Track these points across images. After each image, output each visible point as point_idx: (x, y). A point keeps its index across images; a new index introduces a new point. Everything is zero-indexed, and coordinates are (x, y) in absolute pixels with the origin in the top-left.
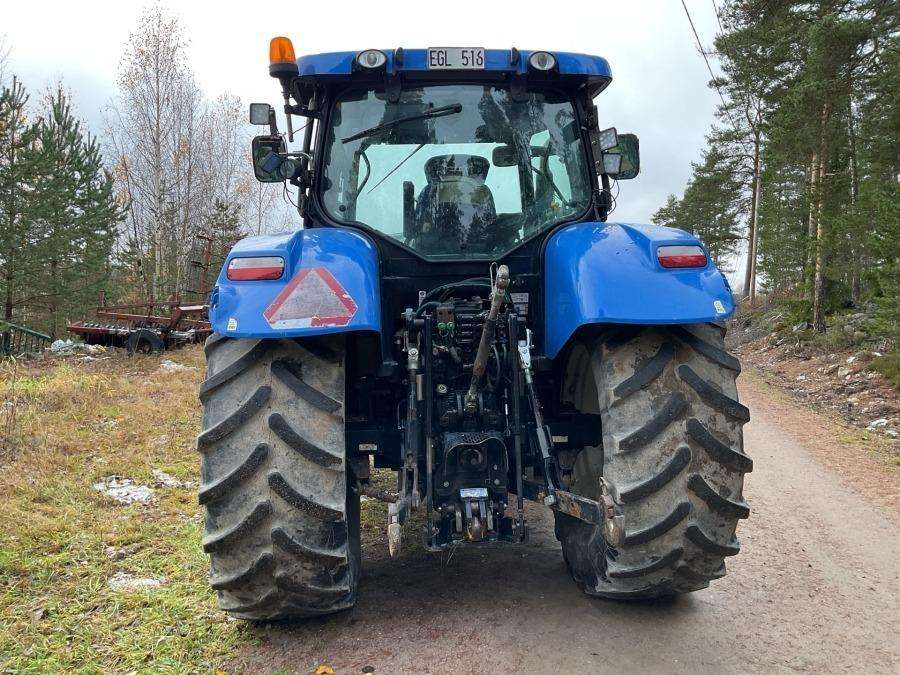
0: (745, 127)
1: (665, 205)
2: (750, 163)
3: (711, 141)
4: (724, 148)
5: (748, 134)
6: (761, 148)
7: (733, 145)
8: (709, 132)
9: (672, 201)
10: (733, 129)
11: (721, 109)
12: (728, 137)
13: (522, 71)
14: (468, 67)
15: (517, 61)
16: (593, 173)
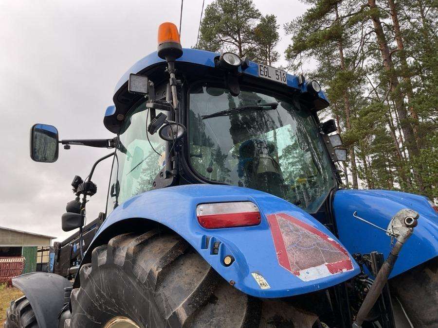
13: (305, 90)
14: (279, 81)
15: (302, 84)
16: (331, 160)
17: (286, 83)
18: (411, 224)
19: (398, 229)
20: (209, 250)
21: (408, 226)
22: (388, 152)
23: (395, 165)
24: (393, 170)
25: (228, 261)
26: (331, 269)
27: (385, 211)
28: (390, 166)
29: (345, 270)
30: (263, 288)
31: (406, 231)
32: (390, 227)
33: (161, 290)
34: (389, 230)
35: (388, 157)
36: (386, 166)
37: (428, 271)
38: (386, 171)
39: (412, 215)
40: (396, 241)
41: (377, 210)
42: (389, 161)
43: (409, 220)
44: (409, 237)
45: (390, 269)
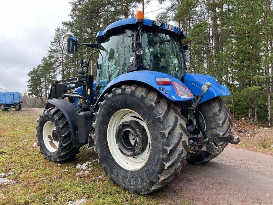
0: (59, 49)
1: (32, 70)
2: (61, 59)
3: (49, 52)
4: (53, 54)
5: (60, 51)
6: (64, 56)
7: (55, 54)
8: (49, 49)
9: (34, 69)
10: (56, 49)
11: (52, 42)
12: (54, 51)
13: (180, 34)
14: (172, 30)
15: (179, 32)
16: (185, 61)
17: (174, 31)
18: (209, 87)
19: (205, 88)
20: (162, 90)
21: (208, 87)
22: (204, 45)
23: (207, 53)
24: (205, 56)
25: (166, 93)
26: (188, 96)
27: (201, 82)
28: (204, 54)
29: (191, 97)
30: (174, 99)
31: (207, 88)
32: (202, 87)
33: (145, 100)
34: (202, 88)
35: (204, 48)
36: (201, 53)
37: (211, 102)
38: (201, 57)
39: (210, 84)
40: (204, 91)
41: (198, 81)
42: (203, 50)
43: (209, 85)
44: (208, 90)
45: (201, 100)
